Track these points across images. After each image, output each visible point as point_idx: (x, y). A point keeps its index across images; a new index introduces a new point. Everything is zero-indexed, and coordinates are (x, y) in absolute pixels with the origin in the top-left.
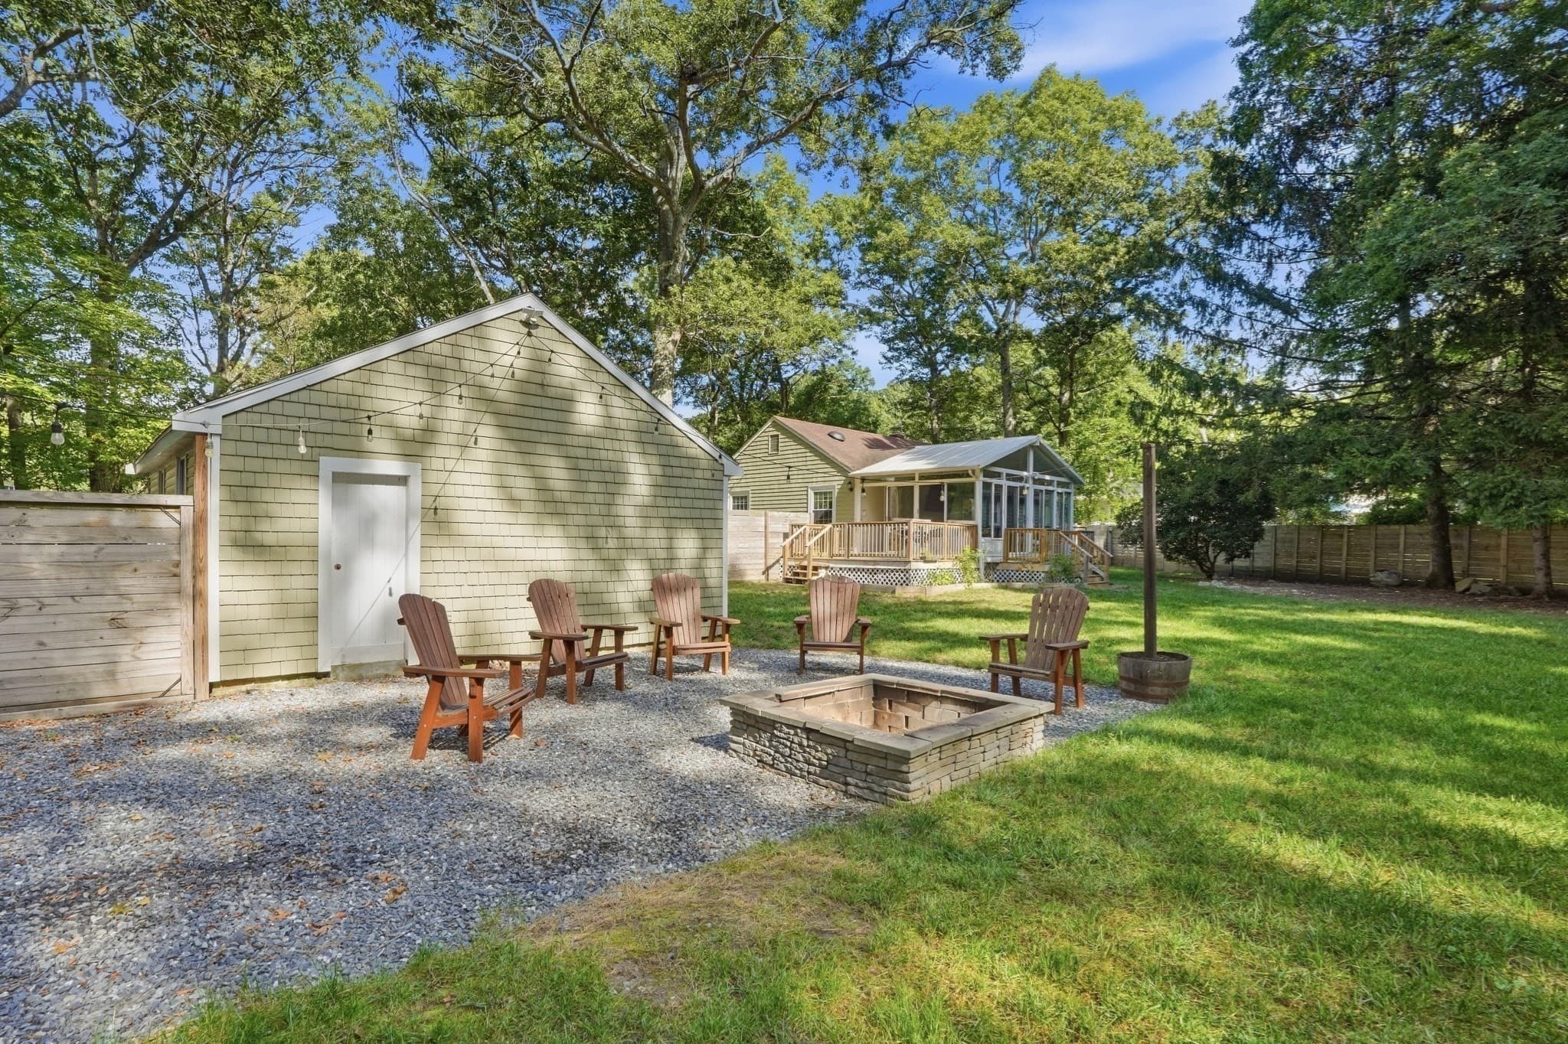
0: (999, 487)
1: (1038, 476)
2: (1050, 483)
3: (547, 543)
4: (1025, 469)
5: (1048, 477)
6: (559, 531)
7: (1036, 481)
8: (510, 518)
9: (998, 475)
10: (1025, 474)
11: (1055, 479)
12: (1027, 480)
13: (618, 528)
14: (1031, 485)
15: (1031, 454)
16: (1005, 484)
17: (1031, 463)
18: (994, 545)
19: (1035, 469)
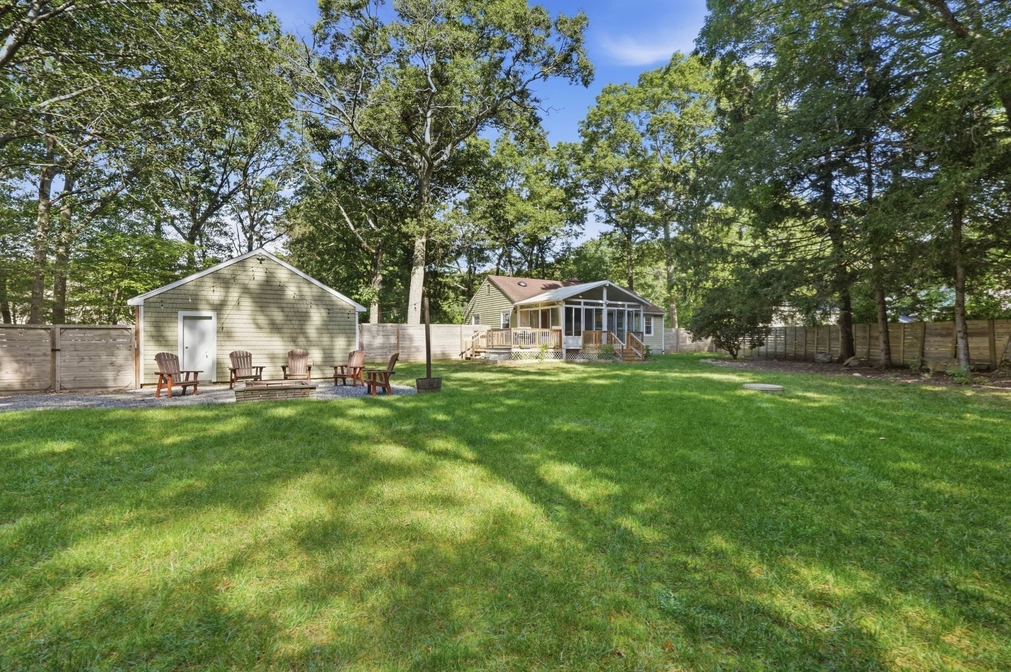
0: (578, 311)
1: (609, 302)
2: (623, 306)
3: (274, 343)
4: (602, 299)
5: (620, 303)
6: (280, 339)
7: (608, 305)
8: (258, 335)
9: (579, 303)
10: (601, 302)
11: (626, 303)
12: (602, 305)
13: (307, 338)
14: (604, 307)
15: (605, 291)
16: (582, 307)
17: (605, 296)
18: (576, 340)
19: (608, 299)
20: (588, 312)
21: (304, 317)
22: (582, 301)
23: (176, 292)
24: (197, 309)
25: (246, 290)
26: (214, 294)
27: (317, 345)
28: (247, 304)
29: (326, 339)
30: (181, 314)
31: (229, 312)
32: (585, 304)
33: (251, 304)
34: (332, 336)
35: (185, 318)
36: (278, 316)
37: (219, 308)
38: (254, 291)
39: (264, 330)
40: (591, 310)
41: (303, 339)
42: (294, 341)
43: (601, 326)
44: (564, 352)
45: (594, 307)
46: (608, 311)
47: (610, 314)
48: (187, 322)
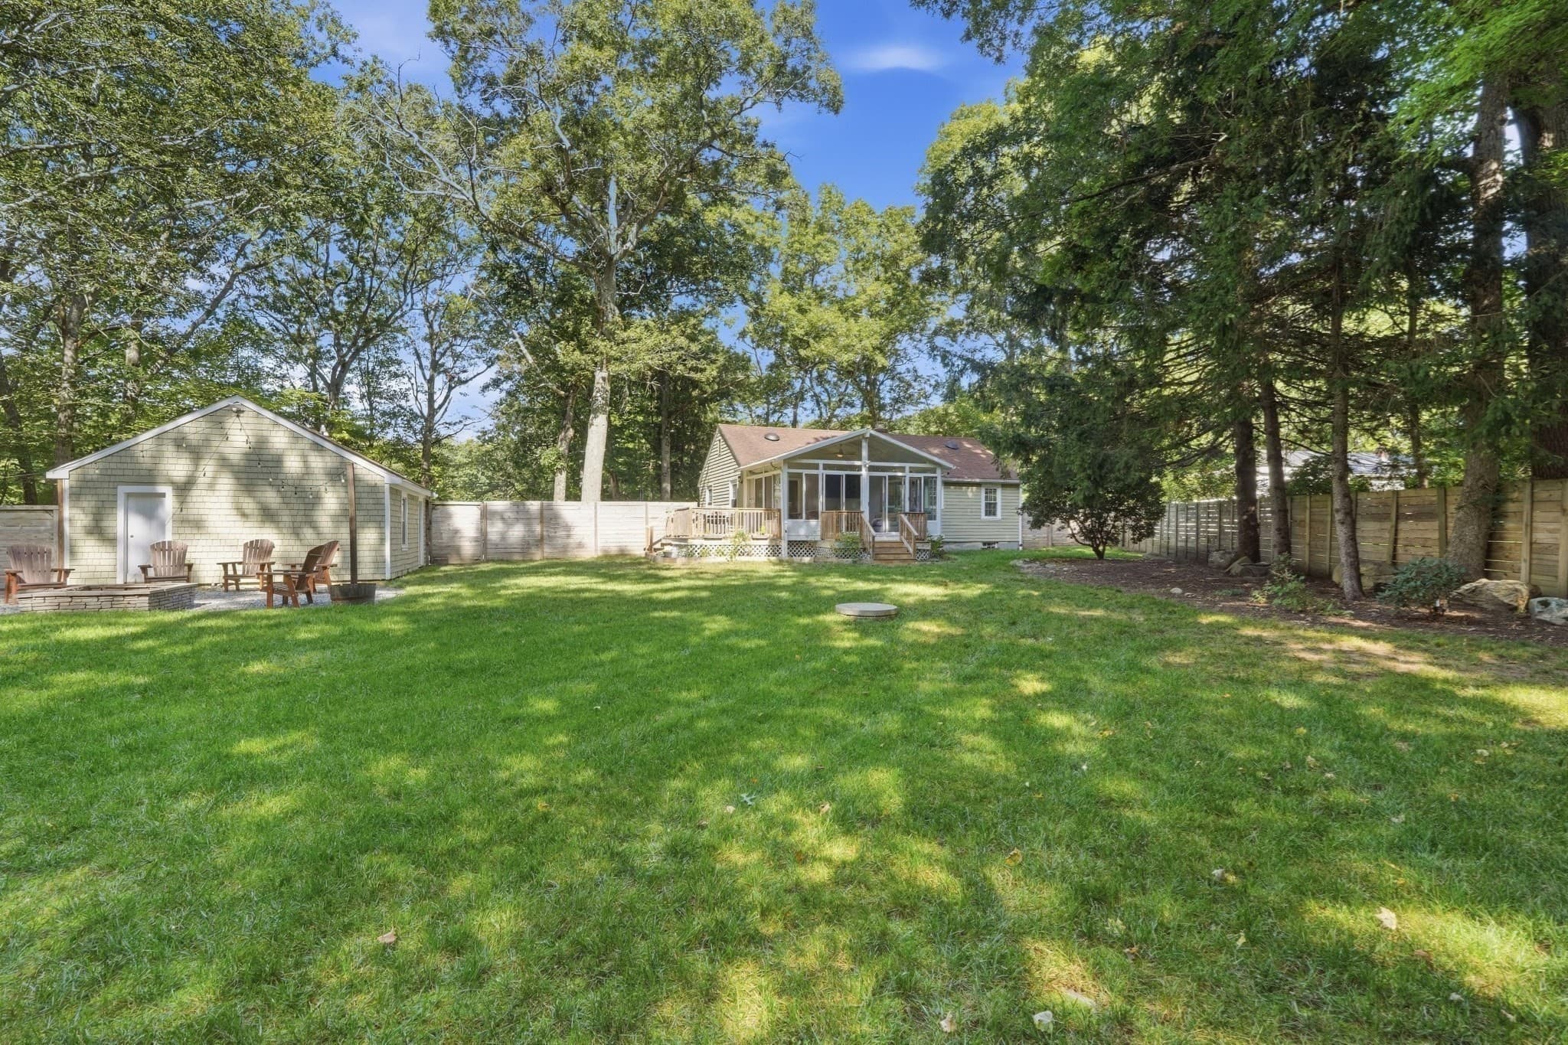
0: (812, 479)
1: (872, 463)
4: (859, 458)
5: (893, 464)
9: (816, 467)
11: (907, 465)
12: (859, 468)
13: (316, 528)
14: (864, 473)
15: (865, 445)
16: (822, 473)
17: (865, 453)
18: (808, 526)
19: (870, 458)
20: (832, 483)
22: (821, 462)
23: (115, 459)
24: (153, 483)
25: (224, 463)
26: (177, 467)
28: (226, 483)
30: (122, 490)
32: (826, 467)
33: (232, 481)
35: (129, 495)
36: (271, 497)
37: (183, 489)
38: (235, 462)
39: (252, 518)
40: (839, 477)
41: (310, 531)
42: (297, 534)
43: (859, 504)
44: (784, 545)
45: (843, 473)
46: (871, 478)
47: (876, 483)
48: (132, 502)
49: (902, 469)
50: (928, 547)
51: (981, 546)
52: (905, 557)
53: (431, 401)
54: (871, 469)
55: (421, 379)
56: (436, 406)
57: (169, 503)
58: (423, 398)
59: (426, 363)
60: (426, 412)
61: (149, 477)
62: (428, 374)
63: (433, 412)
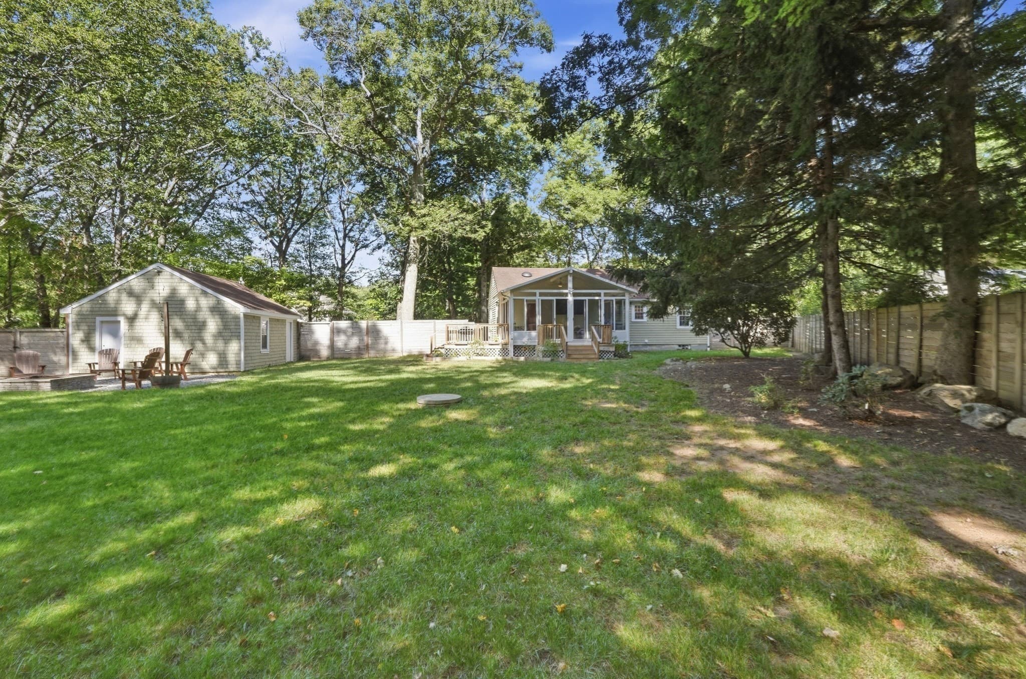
0: (532, 304)
1: (576, 291)
4: (566, 288)
5: (592, 291)
10: (564, 291)
11: (602, 292)
12: (566, 295)
13: (204, 343)
14: (570, 298)
15: (570, 278)
16: (538, 299)
17: (570, 285)
18: (530, 335)
19: (574, 288)
20: (546, 305)
21: (202, 326)
22: (538, 292)
23: (95, 302)
24: (116, 315)
25: (154, 304)
26: (128, 307)
27: (213, 350)
28: (155, 317)
29: (220, 345)
30: (98, 319)
31: (140, 324)
32: (541, 294)
33: (157, 313)
34: (227, 341)
35: (102, 322)
37: (132, 319)
41: (201, 345)
43: (566, 319)
44: (511, 349)
45: (554, 298)
46: (575, 301)
47: (579, 305)
48: (105, 326)
49: (599, 295)
50: (612, 349)
51: (677, 347)
52: (593, 356)
53: (343, 259)
54: (574, 295)
55: (337, 246)
56: (346, 262)
57: (124, 326)
58: (339, 257)
59: (341, 235)
60: (340, 265)
61: (114, 313)
62: (341, 242)
63: (344, 265)
